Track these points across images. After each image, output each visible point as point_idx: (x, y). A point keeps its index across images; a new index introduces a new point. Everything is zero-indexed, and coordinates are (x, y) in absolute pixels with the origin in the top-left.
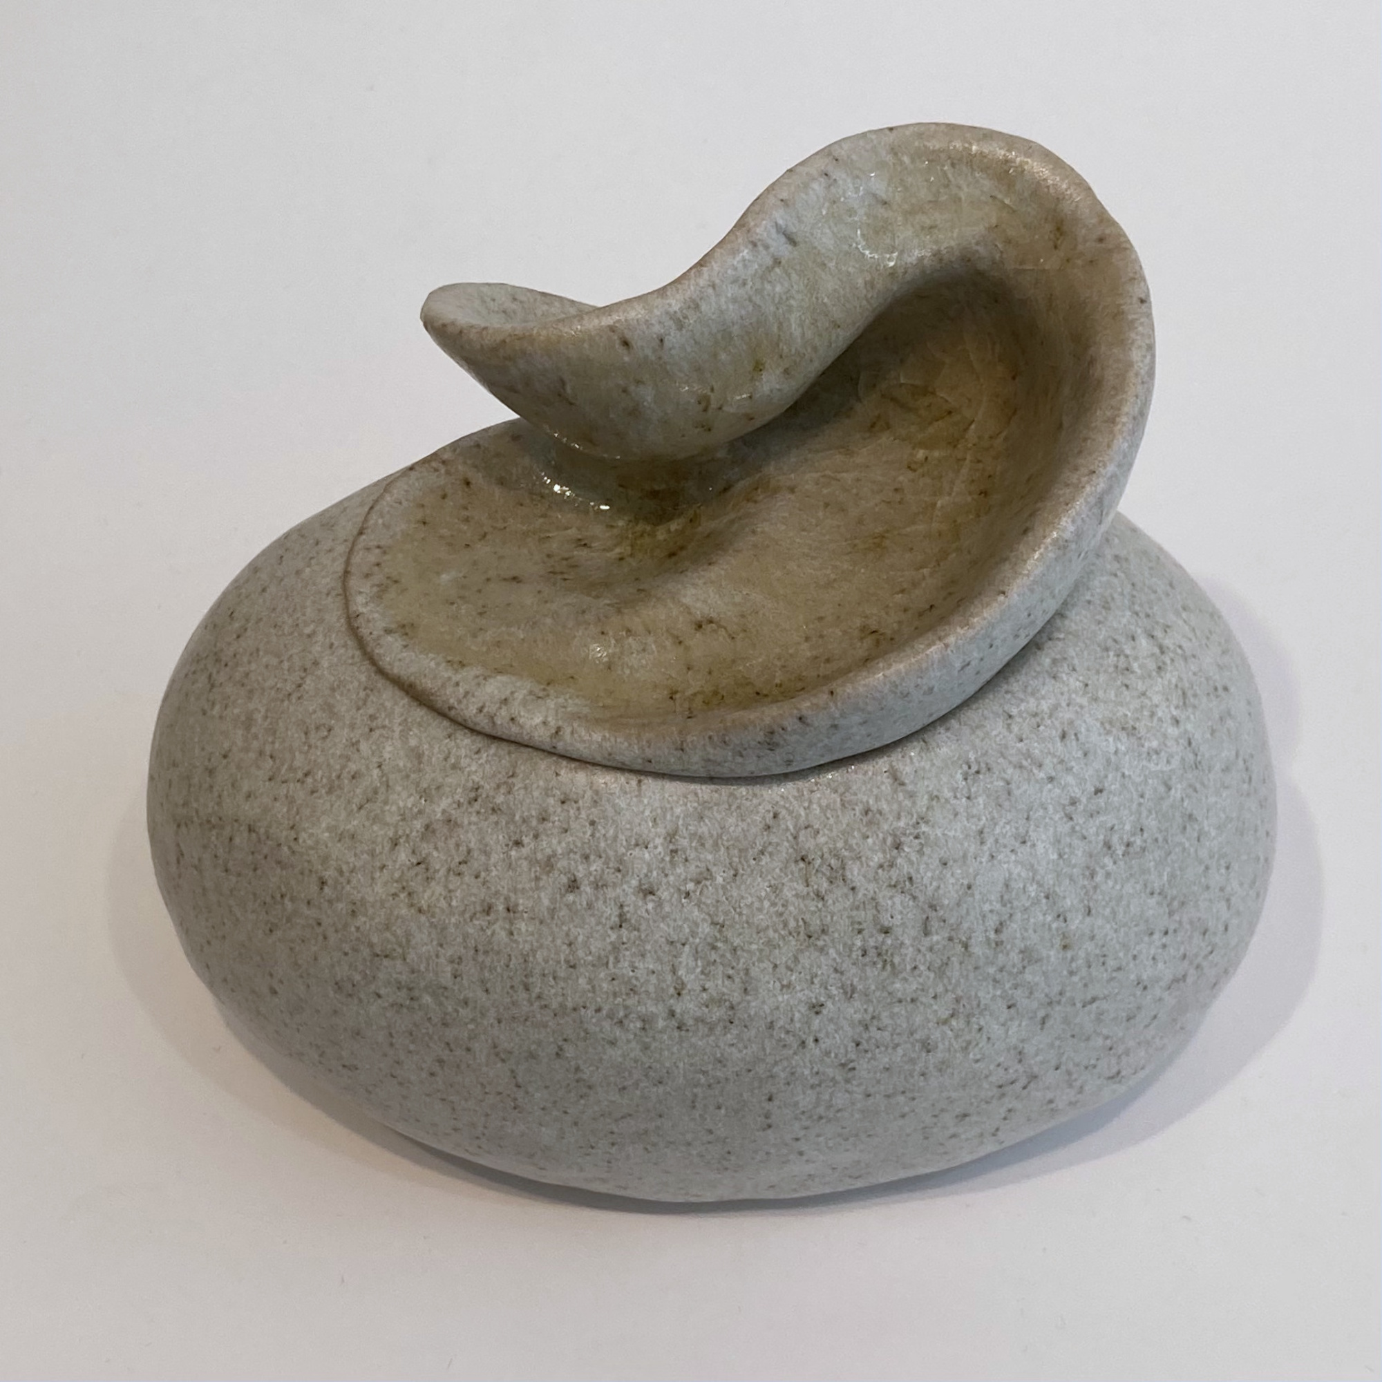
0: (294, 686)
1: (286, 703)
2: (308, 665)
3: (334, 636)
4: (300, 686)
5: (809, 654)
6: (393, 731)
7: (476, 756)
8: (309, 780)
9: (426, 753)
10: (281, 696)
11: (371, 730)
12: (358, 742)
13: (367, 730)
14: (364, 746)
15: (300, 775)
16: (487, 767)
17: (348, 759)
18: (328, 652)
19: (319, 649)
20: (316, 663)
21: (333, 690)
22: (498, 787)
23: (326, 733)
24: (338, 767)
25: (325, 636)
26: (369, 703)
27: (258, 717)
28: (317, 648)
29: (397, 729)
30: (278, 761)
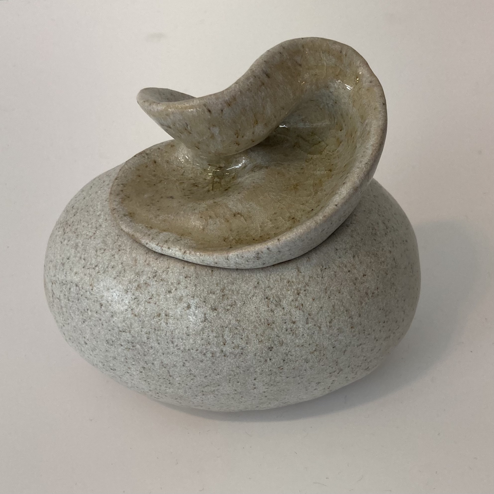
0: (92, 234)
1: (90, 240)
2: (98, 226)
3: (107, 216)
4: (94, 234)
5: (271, 226)
6: (127, 251)
7: (156, 261)
8: (97, 268)
9: (138, 259)
10: (88, 237)
11: (119, 250)
12: (114, 255)
13: (118, 251)
14: (116, 256)
15: (94, 266)
16: (159, 264)
17: (111, 261)
18: (105, 222)
19: (102, 221)
20: (100, 226)
21: (106, 236)
22: (163, 272)
23: (103, 251)
24: (107, 264)
25: (104, 216)
26: (119, 241)
27: (80, 245)
28: (100, 220)
29: (128, 250)
30: (86, 261)
